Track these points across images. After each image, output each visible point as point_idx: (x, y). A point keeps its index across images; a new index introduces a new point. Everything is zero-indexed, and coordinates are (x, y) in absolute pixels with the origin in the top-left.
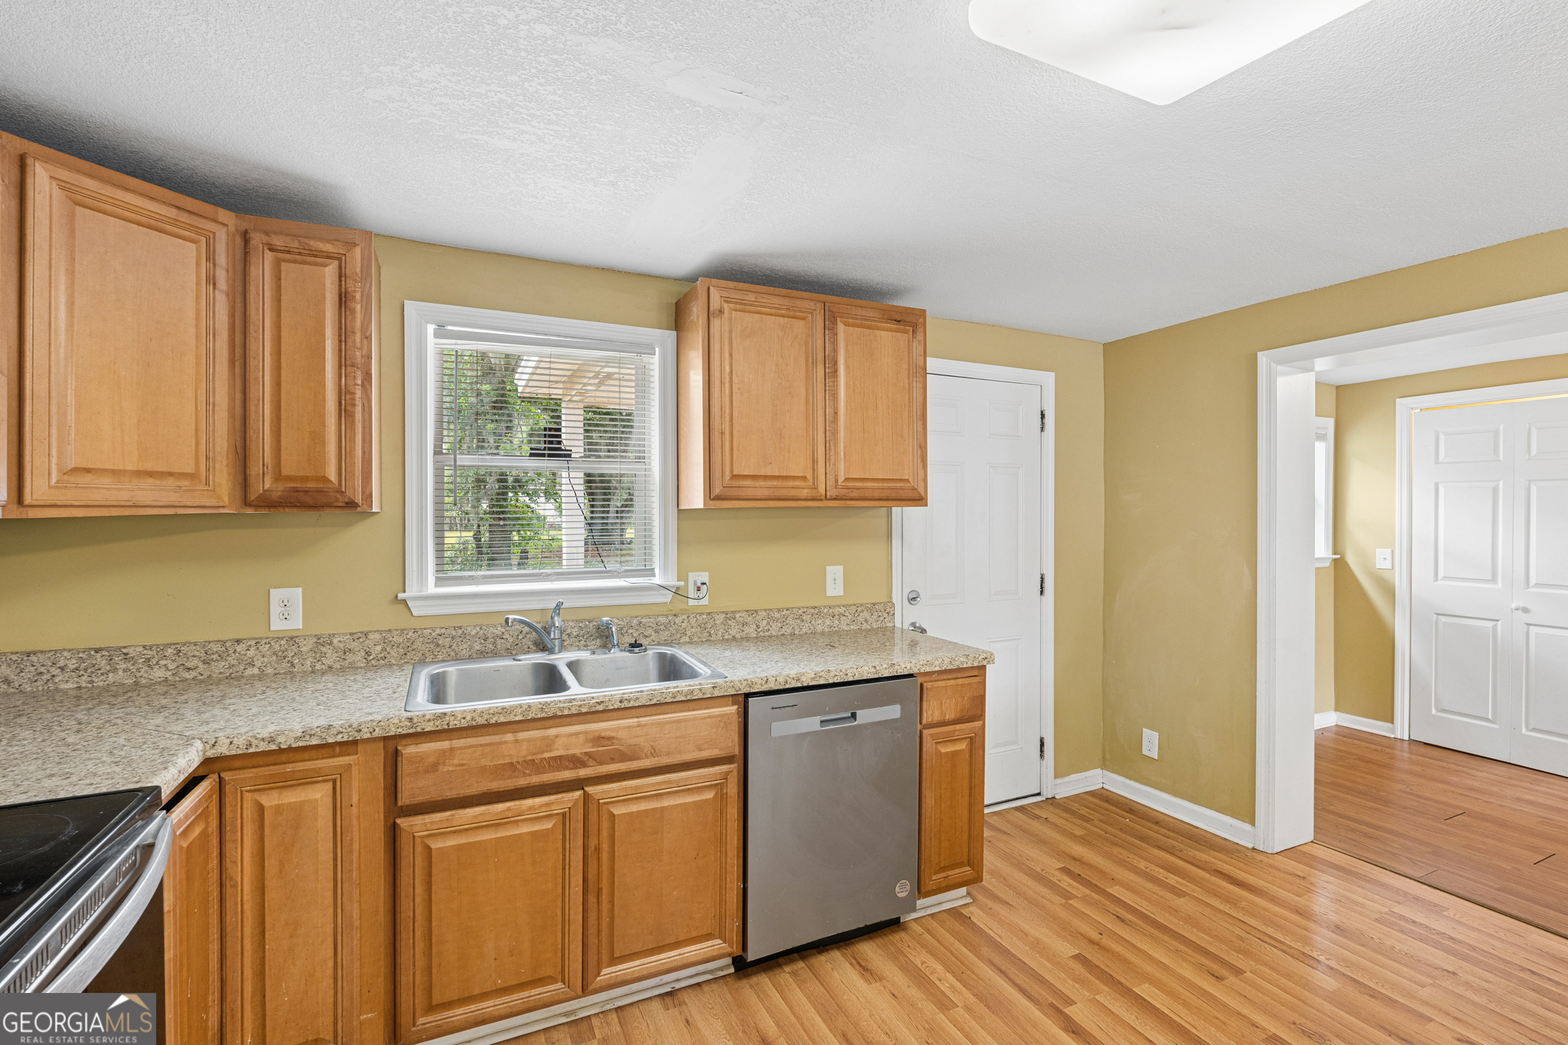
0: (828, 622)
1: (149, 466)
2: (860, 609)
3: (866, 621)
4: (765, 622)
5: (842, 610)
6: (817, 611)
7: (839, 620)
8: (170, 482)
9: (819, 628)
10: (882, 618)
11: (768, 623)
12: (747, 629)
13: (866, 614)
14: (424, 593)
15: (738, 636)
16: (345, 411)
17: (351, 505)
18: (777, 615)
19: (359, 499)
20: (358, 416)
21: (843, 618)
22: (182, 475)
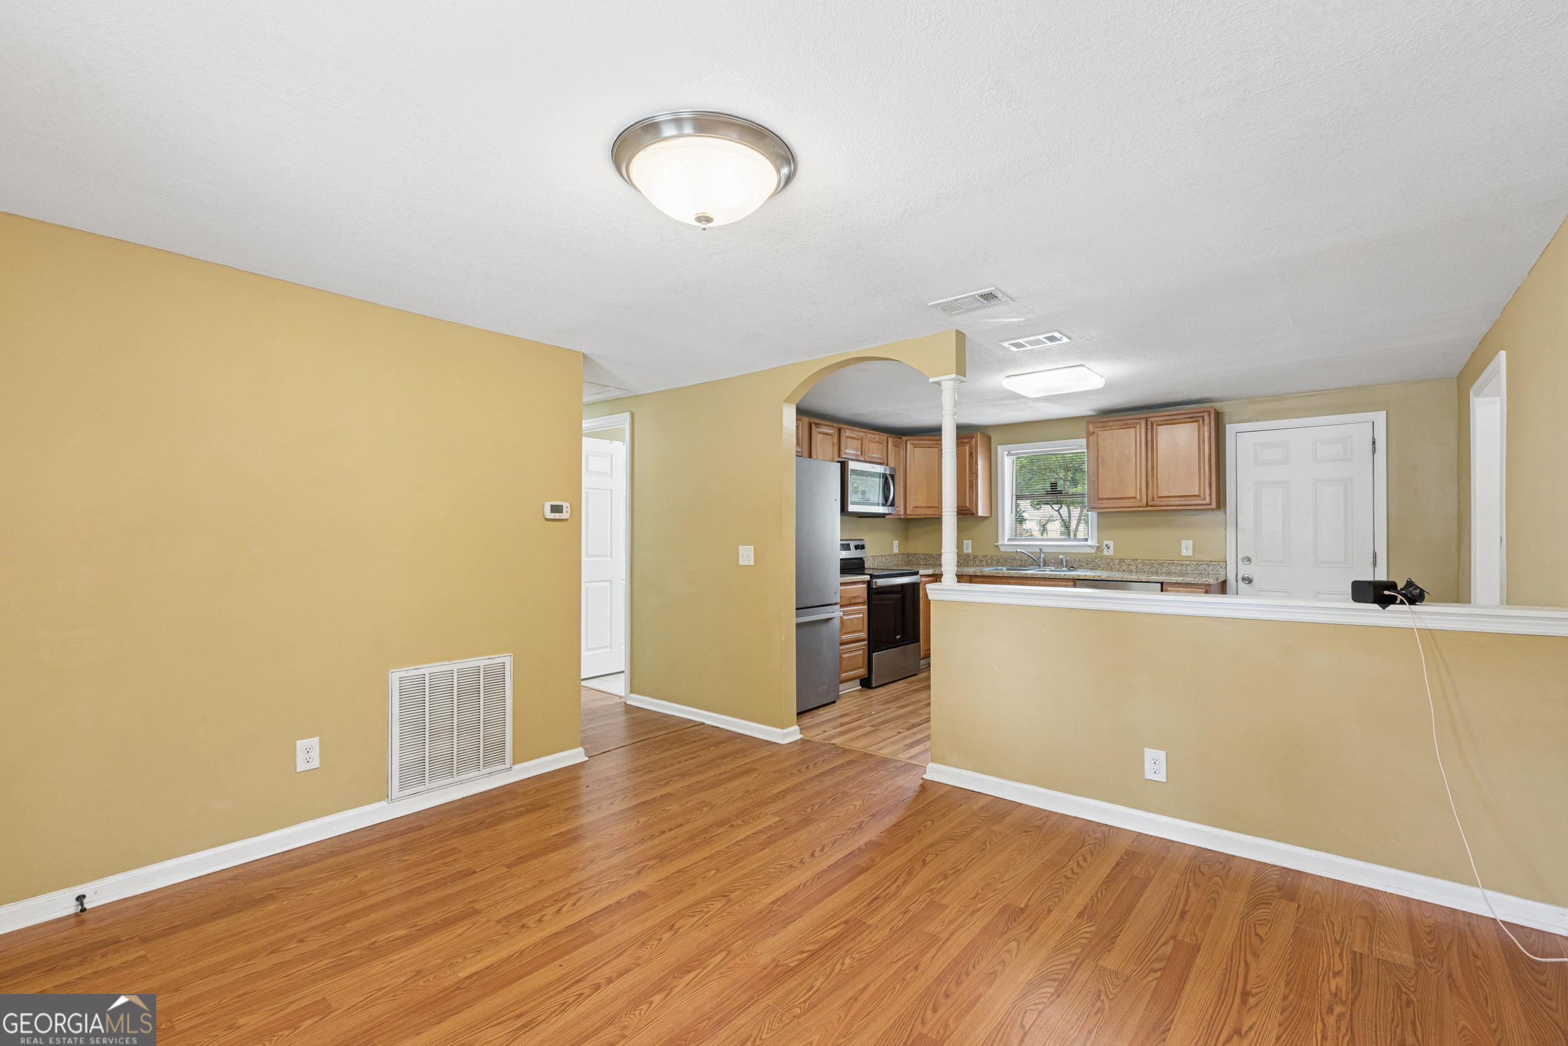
0: (1179, 568)
1: (929, 505)
2: (1201, 563)
3: (1205, 570)
4: (1141, 565)
5: (1188, 562)
6: (1172, 563)
7: (1186, 568)
8: (933, 509)
9: (1173, 571)
10: (1216, 569)
11: (1143, 566)
12: (1131, 567)
13: (1204, 566)
14: (1004, 543)
15: (1126, 570)
16: (971, 487)
17: (973, 514)
18: (1147, 562)
19: (974, 512)
20: (974, 488)
21: (1188, 567)
22: (935, 507)
